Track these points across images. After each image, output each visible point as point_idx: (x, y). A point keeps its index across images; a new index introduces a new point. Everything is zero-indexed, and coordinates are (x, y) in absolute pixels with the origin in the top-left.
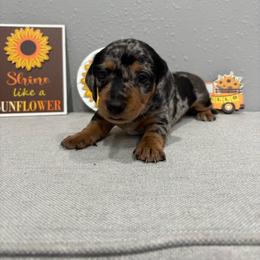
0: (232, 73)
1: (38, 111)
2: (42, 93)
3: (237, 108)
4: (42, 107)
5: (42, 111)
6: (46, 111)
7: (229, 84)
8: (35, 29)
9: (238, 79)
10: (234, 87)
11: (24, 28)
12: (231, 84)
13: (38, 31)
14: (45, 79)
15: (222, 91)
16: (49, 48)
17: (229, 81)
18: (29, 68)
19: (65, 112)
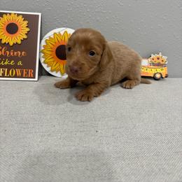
0: (160, 53)
1: (16, 76)
2: (20, 63)
3: (163, 76)
4: (19, 74)
5: (19, 77)
6: (22, 77)
7: (158, 61)
8: (18, 15)
9: (165, 58)
10: (162, 63)
11: (10, 14)
12: (160, 61)
13: (21, 17)
14: (23, 53)
15: (154, 65)
16: (28, 30)
17: (158, 59)
18: (11, 44)
19: (36, 79)
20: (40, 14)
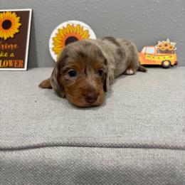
0: (168, 40)
1: (8, 67)
2: (12, 55)
4: (11, 64)
5: (11, 67)
6: (13, 67)
7: (166, 48)
8: (12, 12)
9: (173, 44)
10: (170, 49)
11: (6, 12)
12: (168, 48)
13: (14, 14)
14: (15, 46)
15: (162, 52)
16: (20, 24)
17: (166, 45)
18: (5, 38)
19: (25, 69)
20: (30, 10)
